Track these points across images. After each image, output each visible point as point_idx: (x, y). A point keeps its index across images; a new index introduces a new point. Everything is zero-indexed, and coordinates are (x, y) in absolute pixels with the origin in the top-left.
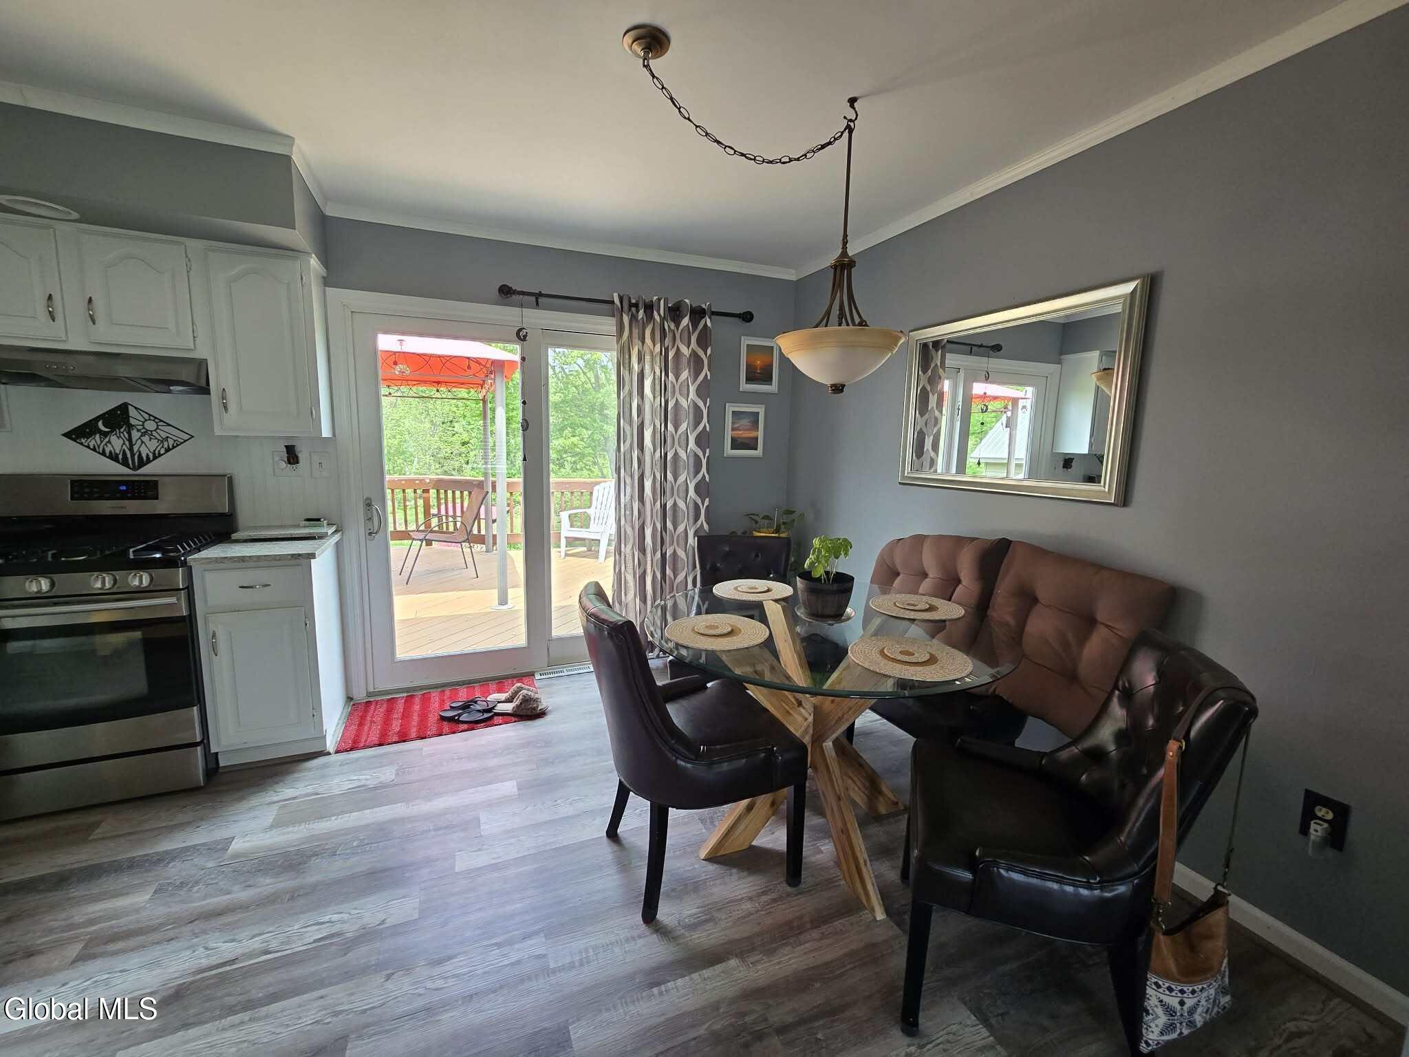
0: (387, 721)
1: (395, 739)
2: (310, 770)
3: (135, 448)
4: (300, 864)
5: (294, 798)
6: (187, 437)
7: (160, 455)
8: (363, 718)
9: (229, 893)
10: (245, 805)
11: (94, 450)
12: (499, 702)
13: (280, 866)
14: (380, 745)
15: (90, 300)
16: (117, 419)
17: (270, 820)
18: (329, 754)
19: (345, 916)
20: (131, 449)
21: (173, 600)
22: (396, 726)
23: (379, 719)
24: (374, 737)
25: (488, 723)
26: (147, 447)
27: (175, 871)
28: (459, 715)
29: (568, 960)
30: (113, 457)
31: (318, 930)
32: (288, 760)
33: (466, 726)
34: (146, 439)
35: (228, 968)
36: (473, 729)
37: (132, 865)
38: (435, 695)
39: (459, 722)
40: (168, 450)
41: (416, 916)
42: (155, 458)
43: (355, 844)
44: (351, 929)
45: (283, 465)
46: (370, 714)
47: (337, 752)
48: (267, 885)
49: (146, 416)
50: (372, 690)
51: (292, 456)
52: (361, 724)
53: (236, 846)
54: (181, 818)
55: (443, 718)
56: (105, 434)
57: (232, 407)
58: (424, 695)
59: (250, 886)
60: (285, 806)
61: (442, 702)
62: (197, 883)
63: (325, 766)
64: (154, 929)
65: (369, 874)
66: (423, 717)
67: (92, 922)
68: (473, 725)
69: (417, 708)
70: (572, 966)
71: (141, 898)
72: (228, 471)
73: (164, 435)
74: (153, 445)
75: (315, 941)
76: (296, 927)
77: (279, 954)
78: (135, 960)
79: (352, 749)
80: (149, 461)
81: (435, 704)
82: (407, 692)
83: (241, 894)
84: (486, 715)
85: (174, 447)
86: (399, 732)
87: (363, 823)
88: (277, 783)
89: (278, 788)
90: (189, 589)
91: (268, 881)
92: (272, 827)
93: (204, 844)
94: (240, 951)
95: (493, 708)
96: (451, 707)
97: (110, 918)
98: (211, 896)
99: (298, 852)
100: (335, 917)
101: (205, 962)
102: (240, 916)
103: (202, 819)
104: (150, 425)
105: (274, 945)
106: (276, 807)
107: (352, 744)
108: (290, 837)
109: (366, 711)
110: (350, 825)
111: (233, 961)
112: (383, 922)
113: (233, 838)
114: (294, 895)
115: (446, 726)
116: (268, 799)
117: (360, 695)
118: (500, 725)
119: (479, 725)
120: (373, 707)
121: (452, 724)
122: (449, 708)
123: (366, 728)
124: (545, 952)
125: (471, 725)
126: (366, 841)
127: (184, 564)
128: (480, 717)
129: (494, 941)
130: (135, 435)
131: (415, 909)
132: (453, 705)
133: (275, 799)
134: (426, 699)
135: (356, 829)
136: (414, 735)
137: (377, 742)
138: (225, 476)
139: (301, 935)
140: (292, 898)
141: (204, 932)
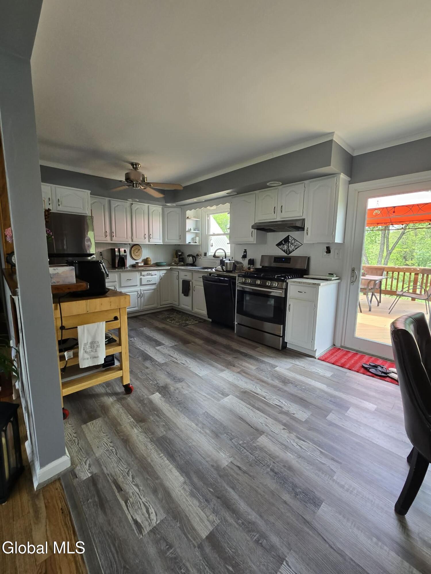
0: (341, 358)
1: (339, 365)
2: (308, 360)
3: (289, 248)
4: (287, 383)
5: (298, 365)
6: (301, 245)
7: (294, 250)
8: (334, 353)
9: (268, 378)
10: (285, 360)
11: (281, 249)
12: (393, 372)
13: (282, 380)
14: (333, 364)
15: (282, 206)
16: (286, 240)
17: (288, 367)
18: (315, 358)
19: (286, 404)
20: (288, 249)
21: (281, 292)
22: (343, 361)
23: (339, 356)
24: (333, 360)
25: (382, 378)
26: (292, 248)
27: (263, 366)
28: (370, 368)
29: (343, 483)
30: (284, 251)
31: (278, 402)
32: (304, 354)
33: (371, 374)
34: (292, 245)
35: (256, 395)
36: (373, 377)
37: (257, 360)
38: (367, 357)
39: (369, 371)
40: (296, 249)
41: (304, 420)
42: (293, 251)
43: (303, 388)
44: (285, 409)
45: (325, 253)
46: (337, 353)
47: (318, 359)
48: (276, 383)
49: (292, 238)
50: (343, 345)
51: (328, 250)
52: (332, 354)
53: (277, 369)
54: (272, 355)
55: (363, 367)
56: (284, 245)
57: (309, 233)
58: (362, 355)
59: (273, 380)
60: (294, 366)
61: (368, 361)
62: (264, 371)
63: (313, 361)
64: (251, 376)
65: (301, 399)
66: (356, 363)
67: (244, 367)
68: (374, 375)
69: (356, 358)
70: (342, 487)
71: (254, 368)
72: (308, 256)
73: (296, 244)
74: (293, 247)
75: (275, 404)
76: (274, 397)
77: (266, 400)
78: (245, 379)
79: (323, 360)
80: (291, 252)
81: (364, 360)
82: (357, 352)
83: (270, 381)
84: (383, 374)
85: (297, 248)
86: (342, 363)
87: (310, 383)
88: (297, 359)
89: (296, 360)
90: (286, 290)
91: (277, 382)
92: (288, 369)
93: (271, 364)
94: (260, 393)
95: (388, 373)
96: (370, 364)
97: (247, 368)
98: (265, 377)
99: (288, 380)
100: (284, 403)
101: (253, 390)
102: (265, 385)
103: (275, 358)
104: (293, 241)
105: (267, 397)
106: (292, 365)
107: (323, 359)
108: (290, 374)
109: (337, 351)
110: (307, 382)
111: (258, 394)
112: (294, 414)
113: (278, 366)
114: (279, 389)
115: (362, 370)
116: (291, 361)
117: (338, 345)
118: (388, 382)
119: (377, 377)
120: (340, 351)
121: (366, 370)
122: (369, 364)
123: (333, 356)
124: (335, 471)
125: (373, 375)
126: (307, 389)
127: (286, 281)
128: (380, 374)
129: (321, 450)
130: (290, 244)
131: (305, 418)
132: (371, 364)
133: (294, 363)
134: (362, 357)
135: (307, 384)
136: (347, 367)
137: (333, 363)
138: (307, 257)
139: (274, 400)
140: (279, 390)
141: (258, 383)
